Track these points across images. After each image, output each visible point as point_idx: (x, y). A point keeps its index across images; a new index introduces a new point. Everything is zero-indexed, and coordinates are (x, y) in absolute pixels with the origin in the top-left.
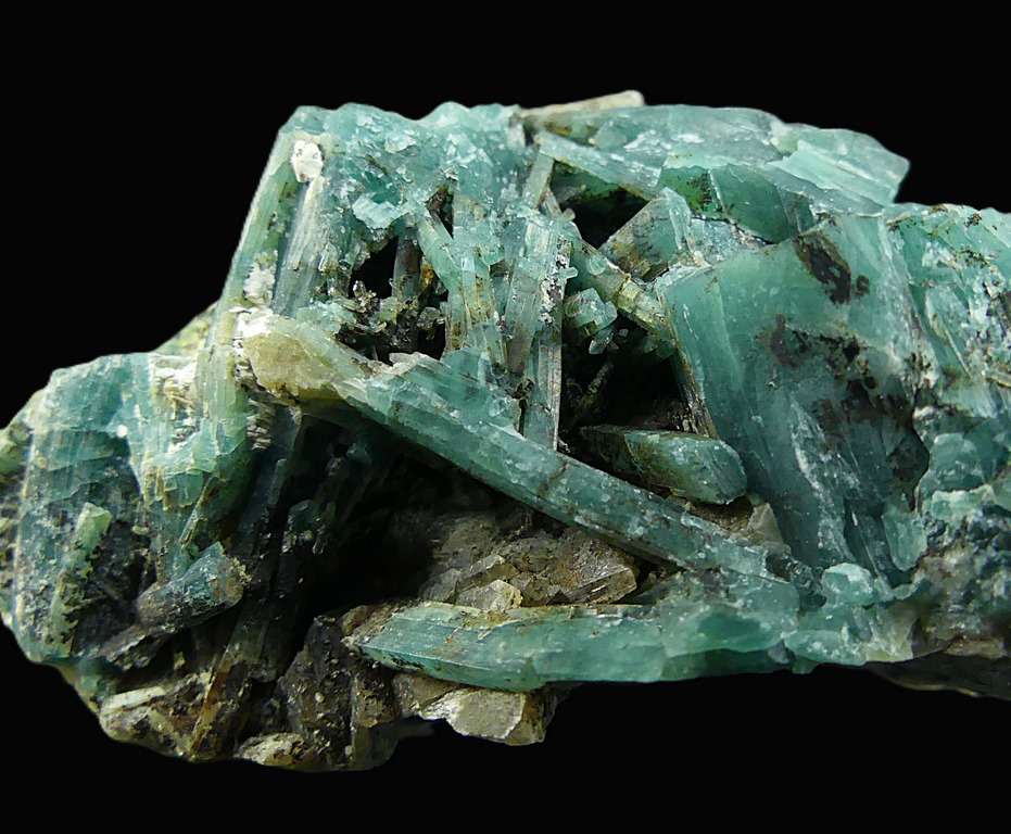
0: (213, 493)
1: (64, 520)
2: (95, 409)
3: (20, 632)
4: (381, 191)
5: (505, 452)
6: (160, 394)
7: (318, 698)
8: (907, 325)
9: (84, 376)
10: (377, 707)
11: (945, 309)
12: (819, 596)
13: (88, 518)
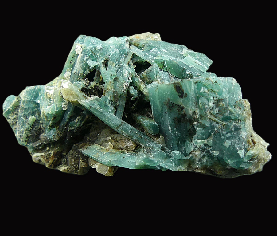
0: (55, 118)
1: (26, 118)
2: (33, 96)
3: (18, 138)
4: (93, 58)
5: (110, 119)
6: (46, 95)
7: (73, 160)
8: (194, 105)
9: (32, 89)
10: (84, 164)
11: (203, 102)
12: (170, 156)
13: (31, 118)
